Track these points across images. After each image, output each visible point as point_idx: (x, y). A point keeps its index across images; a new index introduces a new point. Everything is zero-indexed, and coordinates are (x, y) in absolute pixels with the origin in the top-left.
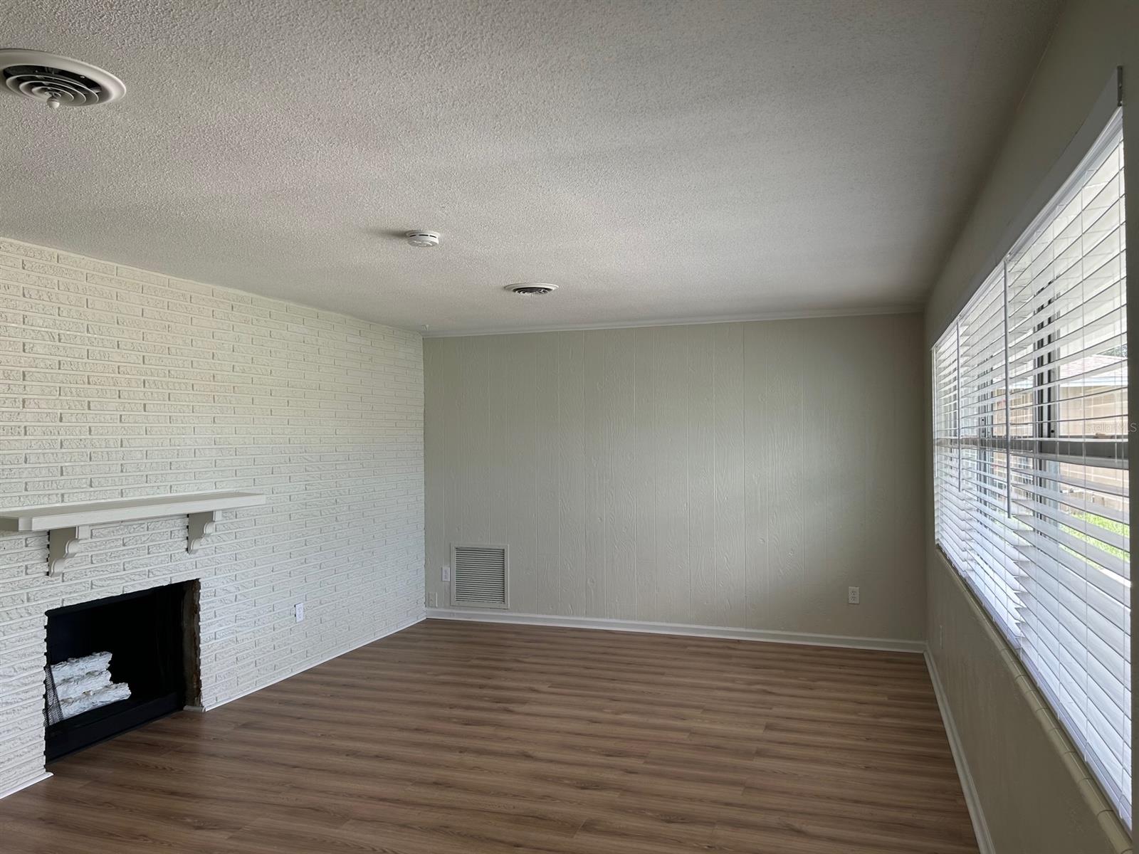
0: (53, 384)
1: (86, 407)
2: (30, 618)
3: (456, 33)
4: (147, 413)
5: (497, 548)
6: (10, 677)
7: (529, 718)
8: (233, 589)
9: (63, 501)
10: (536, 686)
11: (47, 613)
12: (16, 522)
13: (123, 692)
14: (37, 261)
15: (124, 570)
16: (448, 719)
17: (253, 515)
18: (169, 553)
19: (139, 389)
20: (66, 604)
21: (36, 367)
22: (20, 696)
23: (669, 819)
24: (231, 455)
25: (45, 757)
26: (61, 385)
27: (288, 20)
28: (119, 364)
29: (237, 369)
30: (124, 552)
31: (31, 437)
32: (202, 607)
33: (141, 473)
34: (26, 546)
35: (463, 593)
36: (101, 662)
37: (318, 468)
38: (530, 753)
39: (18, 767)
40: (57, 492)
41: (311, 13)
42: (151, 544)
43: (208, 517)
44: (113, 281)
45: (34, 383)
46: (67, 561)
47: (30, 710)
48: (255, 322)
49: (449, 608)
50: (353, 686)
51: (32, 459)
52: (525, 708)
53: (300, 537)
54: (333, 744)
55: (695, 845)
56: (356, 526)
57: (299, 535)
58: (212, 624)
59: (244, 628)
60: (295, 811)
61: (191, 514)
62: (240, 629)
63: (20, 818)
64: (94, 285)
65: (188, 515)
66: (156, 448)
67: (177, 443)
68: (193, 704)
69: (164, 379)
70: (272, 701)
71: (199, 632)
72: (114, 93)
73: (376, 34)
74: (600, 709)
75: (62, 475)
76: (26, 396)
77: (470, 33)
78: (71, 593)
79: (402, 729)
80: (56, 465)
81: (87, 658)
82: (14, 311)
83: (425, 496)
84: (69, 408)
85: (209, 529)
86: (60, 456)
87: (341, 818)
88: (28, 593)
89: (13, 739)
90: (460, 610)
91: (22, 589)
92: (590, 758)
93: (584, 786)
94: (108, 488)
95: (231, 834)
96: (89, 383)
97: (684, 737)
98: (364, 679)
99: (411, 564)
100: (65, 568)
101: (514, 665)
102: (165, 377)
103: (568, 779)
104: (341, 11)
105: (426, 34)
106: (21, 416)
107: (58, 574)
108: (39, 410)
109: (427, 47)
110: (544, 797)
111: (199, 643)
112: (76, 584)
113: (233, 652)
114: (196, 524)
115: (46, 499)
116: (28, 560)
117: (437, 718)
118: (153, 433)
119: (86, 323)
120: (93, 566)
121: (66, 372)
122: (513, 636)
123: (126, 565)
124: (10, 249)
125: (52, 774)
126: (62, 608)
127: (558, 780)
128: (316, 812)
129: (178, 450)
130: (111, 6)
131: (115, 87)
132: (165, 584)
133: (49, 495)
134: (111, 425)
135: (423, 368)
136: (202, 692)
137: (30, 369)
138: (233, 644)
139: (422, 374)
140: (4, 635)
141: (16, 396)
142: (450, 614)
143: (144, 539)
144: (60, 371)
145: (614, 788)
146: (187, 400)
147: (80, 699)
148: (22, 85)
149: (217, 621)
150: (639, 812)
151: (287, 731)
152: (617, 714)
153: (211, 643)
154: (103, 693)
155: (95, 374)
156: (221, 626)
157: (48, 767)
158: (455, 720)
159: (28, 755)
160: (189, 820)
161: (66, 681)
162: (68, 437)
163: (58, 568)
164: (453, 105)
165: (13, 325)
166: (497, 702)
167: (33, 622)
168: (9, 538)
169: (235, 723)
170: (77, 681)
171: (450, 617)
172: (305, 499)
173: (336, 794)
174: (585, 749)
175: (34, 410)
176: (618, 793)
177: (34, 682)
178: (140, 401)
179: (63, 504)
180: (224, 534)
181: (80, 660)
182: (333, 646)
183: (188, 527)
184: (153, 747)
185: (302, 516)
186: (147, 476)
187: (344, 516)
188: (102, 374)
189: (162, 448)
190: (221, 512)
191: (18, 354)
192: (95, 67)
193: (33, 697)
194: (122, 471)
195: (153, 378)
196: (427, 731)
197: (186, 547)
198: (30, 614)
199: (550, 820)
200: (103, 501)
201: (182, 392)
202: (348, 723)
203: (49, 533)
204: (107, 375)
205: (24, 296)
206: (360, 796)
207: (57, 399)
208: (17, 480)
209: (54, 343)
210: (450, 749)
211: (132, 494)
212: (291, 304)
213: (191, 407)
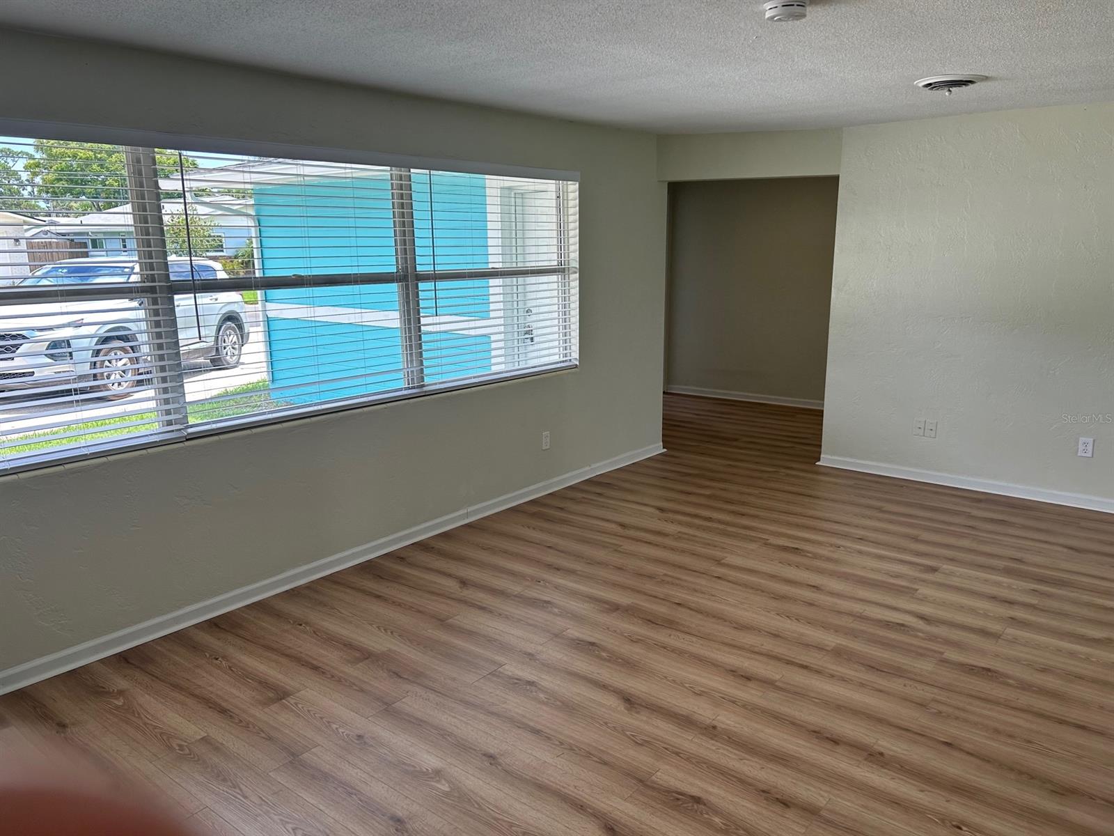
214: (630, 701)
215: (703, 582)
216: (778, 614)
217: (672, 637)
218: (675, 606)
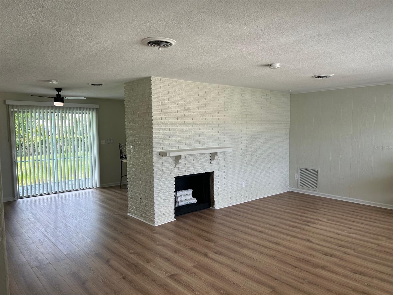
0: (176, 117)
1: (184, 123)
2: (171, 178)
3: (255, 12)
4: (199, 124)
5: (315, 169)
6: (166, 193)
7: (314, 229)
8: (223, 175)
9: (178, 148)
10: (321, 219)
11: (175, 177)
12: (166, 153)
13: (195, 201)
14: (172, 83)
15: (194, 167)
16: (286, 224)
17: (230, 154)
18: (206, 164)
19: (198, 117)
20: (180, 175)
21: (172, 112)
22: (169, 198)
23: (355, 272)
24: (223, 136)
25: (174, 215)
26: (178, 117)
27: (207, 19)
28: (192, 110)
29: (225, 109)
30: (194, 163)
31: (171, 131)
32: (215, 179)
33: (198, 141)
34: (170, 160)
35: (302, 184)
36: (190, 192)
37: (251, 140)
38: (311, 240)
39: (168, 216)
40: (177, 146)
41: (212, 16)
42: (201, 161)
43: (215, 154)
44: (191, 87)
45: (171, 117)
46: (179, 164)
47: (171, 202)
48: (231, 95)
49: (297, 188)
50: (259, 209)
51: (171, 137)
52: (314, 225)
53: (245, 161)
54: (248, 225)
55: (362, 283)
56: (263, 159)
57: (244, 160)
58: (218, 185)
59: (227, 187)
60: (232, 242)
61: (212, 153)
62: (226, 187)
63: (167, 229)
64: (186, 88)
65: (211, 153)
66: (202, 134)
67: (208, 132)
68: (213, 207)
69: (204, 114)
70: (234, 209)
71: (214, 187)
72: (173, 43)
73: (232, 17)
74: (343, 231)
75: (178, 141)
76: (169, 120)
77: (259, 11)
78: (180, 173)
79: (270, 225)
80: (177, 139)
81: (186, 190)
82: (166, 98)
83: (290, 149)
84: (180, 123)
85: (216, 157)
86: (178, 136)
87: (244, 246)
88: (170, 172)
89: (167, 209)
90: (301, 189)
91: (169, 171)
92: (332, 246)
93: (326, 254)
94: (189, 145)
95: (214, 244)
96: (185, 116)
97: (375, 246)
98: (263, 207)
99: (284, 172)
100: (179, 166)
101: (315, 211)
102: (204, 113)
103: (321, 251)
104: (220, 14)
105: (246, 14)
106: (168, 126)
107: (177, 167)
108: (172, 124)
109: (248, 17)
110: (310, 255)
111: (214, 190)
112: (182, 170)
113: (224, 194)
114: (213, 156)
115: (174, 148)
116: (170, 163)
117: (282, 223)
118: (201, 130)
119: (184, 99)
120: (186, 166)
121: (179, 113)
122: (319, 201)
123: (194, 166)
124: (165, 81)
125: (176, 220)
126: (178, 176)
127: (317, 251)
128: (238, 243)
129: (208, 134)
130: (165, 25)
131: (173, 42)
132: (205, 172)
133: (175, 146)
134: (190, 127)
135: (290, 105)
136: (215, 204)
137: (170, 113)
138: (223, 191)
139: (289, 107)
140: (165, 182)
141: (167, 120)
142: (297, 190)
143: (199, 159)
144: (178, 113)
145: (338, 258)
146: (211, 120)
147: (184, 201)
148: (152, 45)
149: (219, 184)
150: (344, 267)
151: (236, 219)
152: (349, 233)
153: (217, 190)
154: (190, 200)
155: (186, 113)
156: (220, 185)
157: (175, 217)
158: (288, 225)
159: (170, 214)
160: (205, 238)
161: (181, 196)
162: (180, 131)
163: (177, 166)
164: (264, 29)
165: (166, 101)
166: (305, 222)
167: (171, 179)
168: (166, 157)
169: (222, 214)
170: (184, 196)
171: (298, 191)
172: (246, 149)
173: (245, 239)
174: (332, 243)
175: (171, 124)
176: (339, 260)
177: (172, 195)
178: (198, 121)
179: (179, 149)
180: (221, 159)
181: (185, 190)
182: (255, 196)
183: (211, 156)
184: (201, 217)
185: (245, 155)
186: (200, 142)
187: (259, 155)
188: (188, 114)
189: (203, 134)
190: (219, 153)
191: (167, 109)
192: (167, 38)
193: (172, 199)
194: (193, 140)
195: (201, 114)
196: (278, 227)
197: (210, 162)
198: (171, 177)
199: (310, 262)
200: (188, 148)
201: (209, 117)
202: (254, 220)
203: (175, 156)
204: (189, 114)
205: (169, 93)
206: (251, 242)
207: (177, 121)
208: (167, 143)
209: (176, 106)
210: (283, 233)
211: (195, 147)
212: (243, 88)
213: (212, 122)
214: (309, 241)
215: (284, 278)
216: (257, 260)
217: (298, 255)
218: (297, 266)
